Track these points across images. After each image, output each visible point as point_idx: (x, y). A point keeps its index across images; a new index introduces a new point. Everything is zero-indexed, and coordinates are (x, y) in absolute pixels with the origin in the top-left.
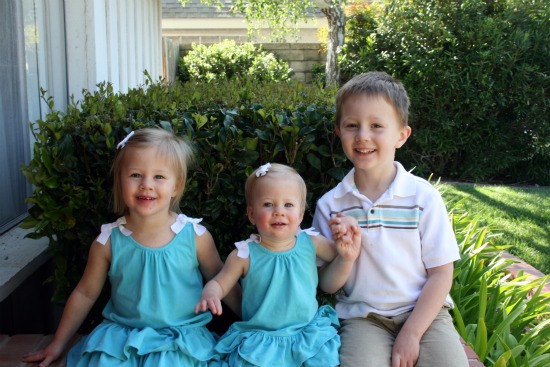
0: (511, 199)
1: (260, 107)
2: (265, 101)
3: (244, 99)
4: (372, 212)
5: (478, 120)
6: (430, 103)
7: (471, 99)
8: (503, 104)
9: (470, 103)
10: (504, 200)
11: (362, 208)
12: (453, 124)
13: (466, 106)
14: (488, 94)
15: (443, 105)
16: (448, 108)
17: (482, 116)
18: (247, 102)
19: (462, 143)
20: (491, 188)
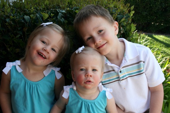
0: (166, 40)
1: (77, 9)
2: (80, 6)
3: (70, 4)
4: (120, 72)
5: (154, 12)
6: (138, 6)
7: (153, 4)
8: (164, 7)
9: (152, 6)
10: (164, 41)
11: (114, 70)
12: (146, 13)
13: (151, 7)
14: (159, 3)
15: (143, 6)
16: (145, 7)
17: (156, 11)
18: (71, 6)
19: (149, 20)
20: (159, 36)
